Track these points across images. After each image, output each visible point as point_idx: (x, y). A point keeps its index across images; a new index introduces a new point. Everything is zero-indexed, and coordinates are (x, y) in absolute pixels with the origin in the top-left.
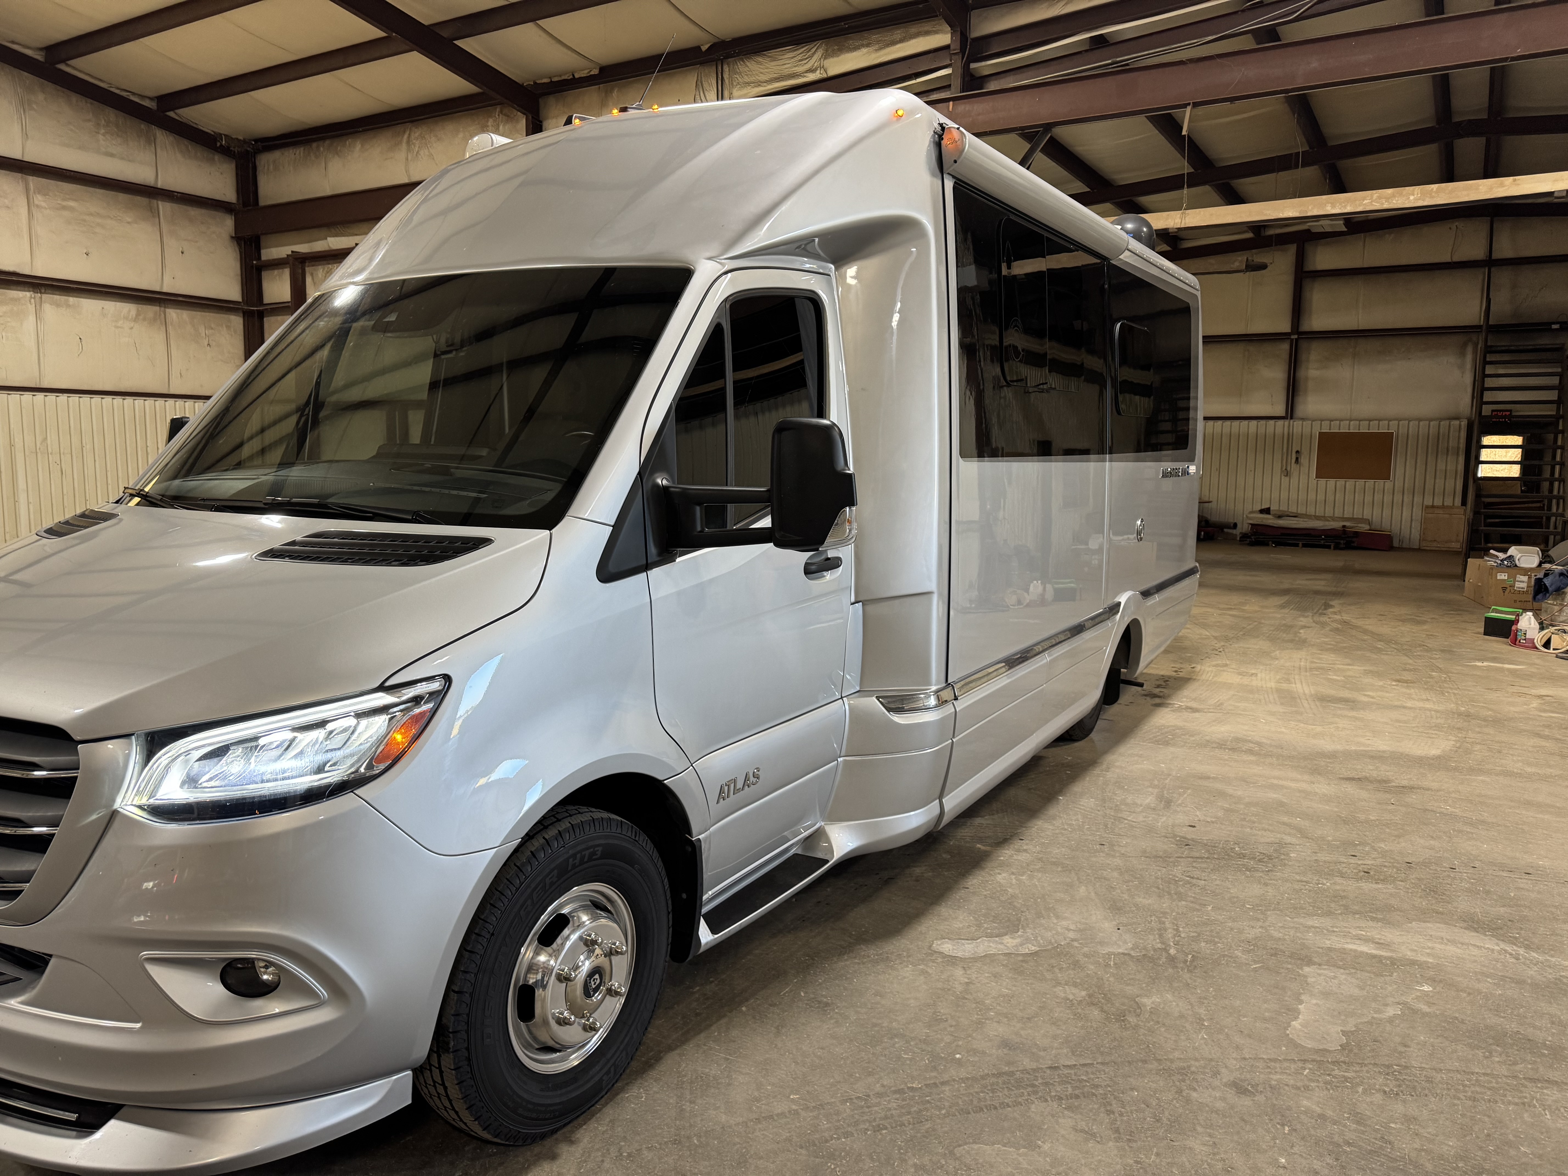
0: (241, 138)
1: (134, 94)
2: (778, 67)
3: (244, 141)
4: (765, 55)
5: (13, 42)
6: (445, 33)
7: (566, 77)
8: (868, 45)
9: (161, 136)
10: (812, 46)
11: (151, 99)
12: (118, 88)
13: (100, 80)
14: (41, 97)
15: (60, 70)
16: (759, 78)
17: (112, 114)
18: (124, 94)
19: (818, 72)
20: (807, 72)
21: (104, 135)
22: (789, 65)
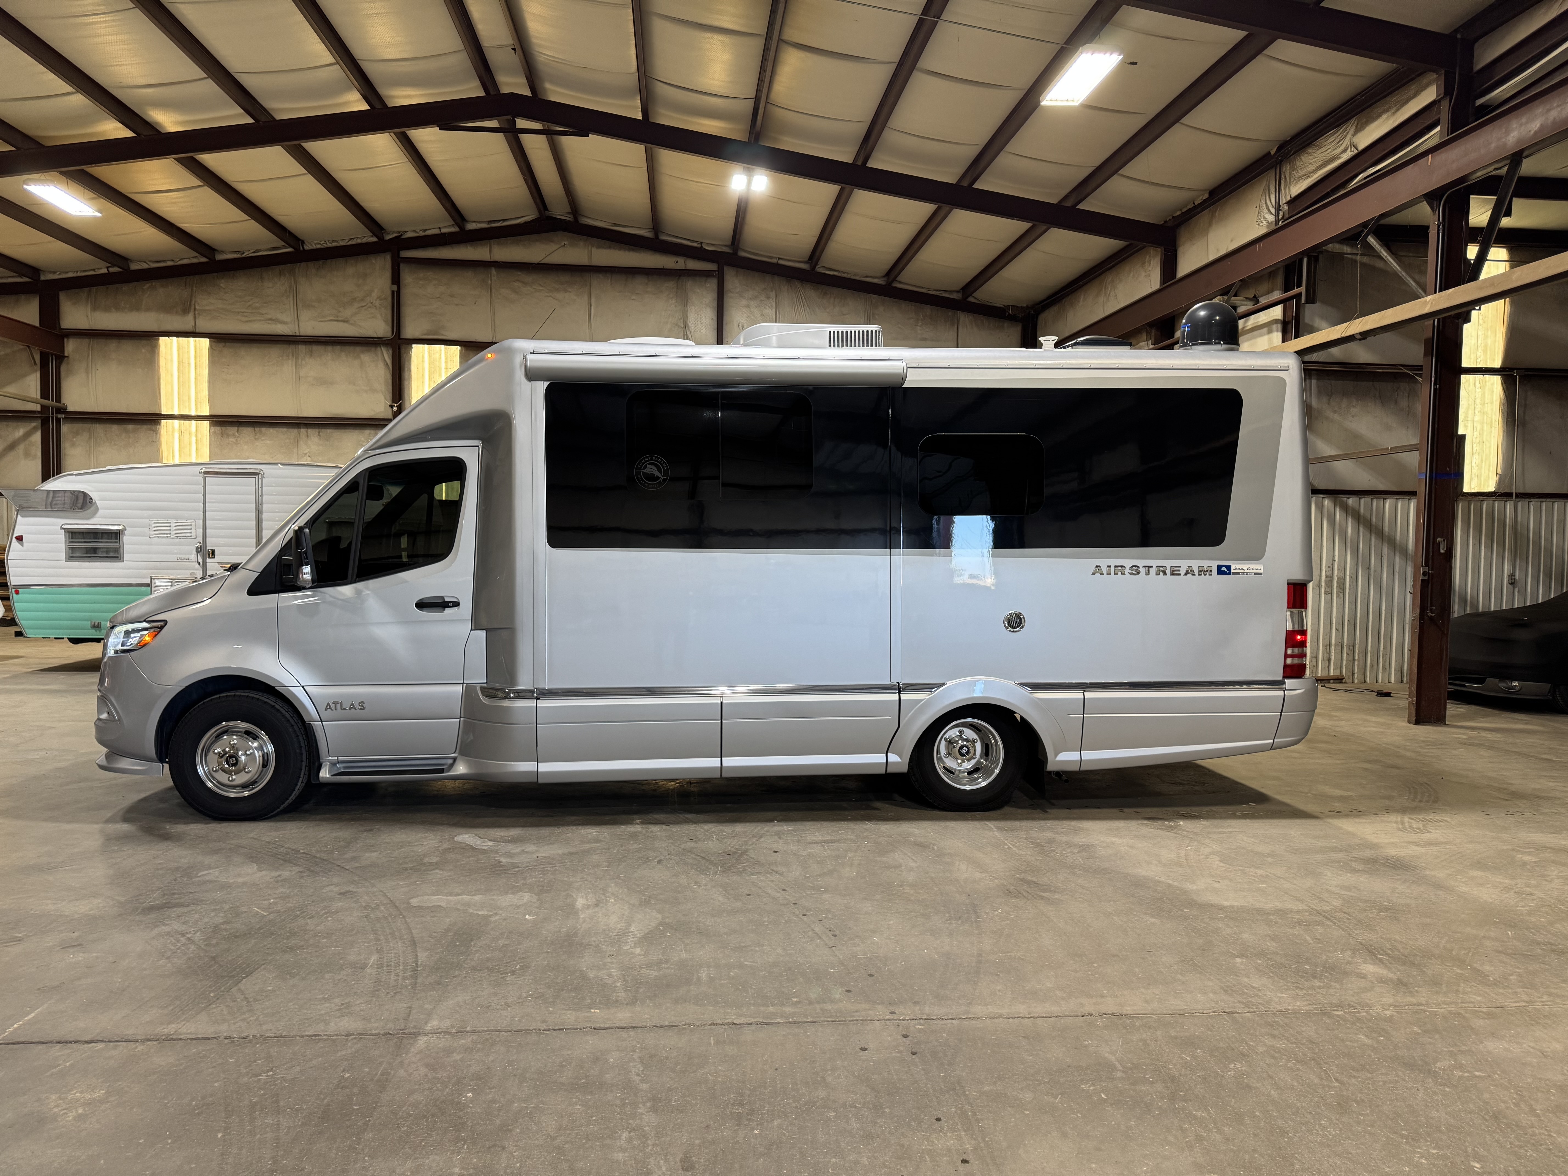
0: (1025, 305)
1: (945, 291)
2: (1323, 155)
3: (1027, 307)
4: (1314, 145)
5: (867, 277)
6: (1068, 204)
7: (1189, 207)
8: (1387, 111)
9: (964, 318)
10: (1348, 124)
11: (957, 292)
12: (934, 290)
13: (922, 287)
14: (881, 309)
15: (896, 287)
16: (1308, 169)
17: (928, 309)
18: (938, 293)
19: (1349, 150)
20: (1342, 153)
21: (921, 326)
22: (1330, 150)
